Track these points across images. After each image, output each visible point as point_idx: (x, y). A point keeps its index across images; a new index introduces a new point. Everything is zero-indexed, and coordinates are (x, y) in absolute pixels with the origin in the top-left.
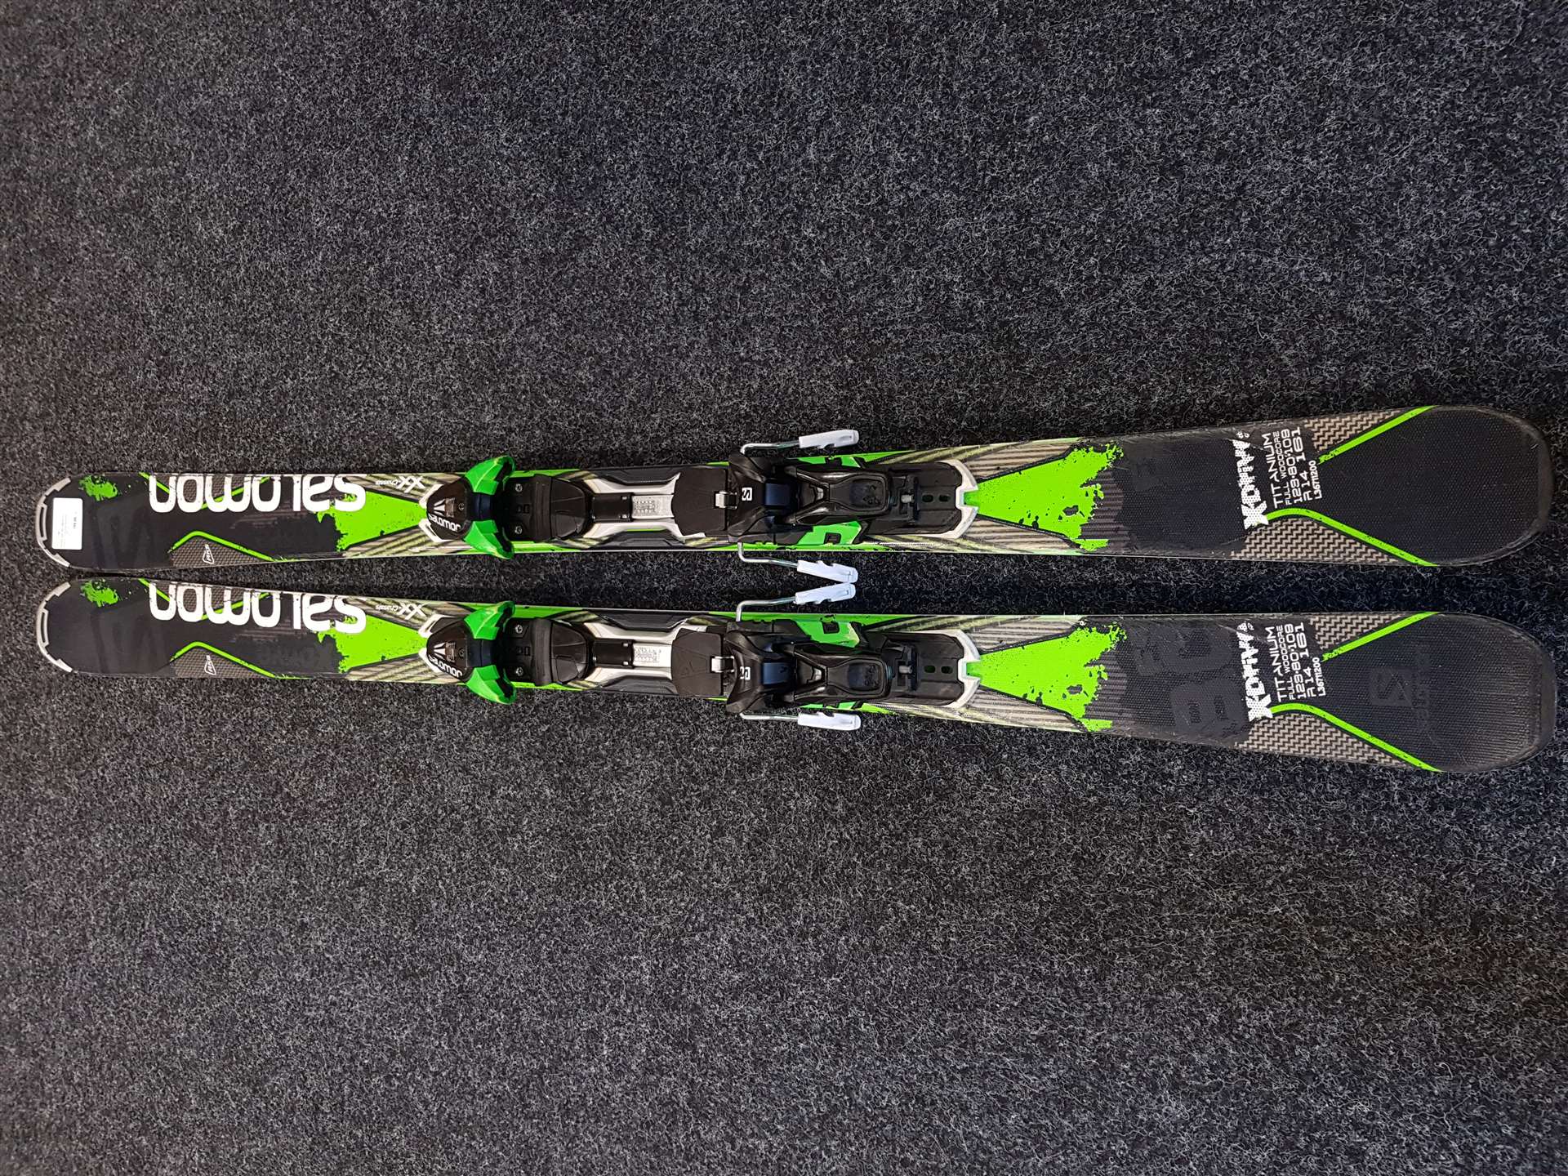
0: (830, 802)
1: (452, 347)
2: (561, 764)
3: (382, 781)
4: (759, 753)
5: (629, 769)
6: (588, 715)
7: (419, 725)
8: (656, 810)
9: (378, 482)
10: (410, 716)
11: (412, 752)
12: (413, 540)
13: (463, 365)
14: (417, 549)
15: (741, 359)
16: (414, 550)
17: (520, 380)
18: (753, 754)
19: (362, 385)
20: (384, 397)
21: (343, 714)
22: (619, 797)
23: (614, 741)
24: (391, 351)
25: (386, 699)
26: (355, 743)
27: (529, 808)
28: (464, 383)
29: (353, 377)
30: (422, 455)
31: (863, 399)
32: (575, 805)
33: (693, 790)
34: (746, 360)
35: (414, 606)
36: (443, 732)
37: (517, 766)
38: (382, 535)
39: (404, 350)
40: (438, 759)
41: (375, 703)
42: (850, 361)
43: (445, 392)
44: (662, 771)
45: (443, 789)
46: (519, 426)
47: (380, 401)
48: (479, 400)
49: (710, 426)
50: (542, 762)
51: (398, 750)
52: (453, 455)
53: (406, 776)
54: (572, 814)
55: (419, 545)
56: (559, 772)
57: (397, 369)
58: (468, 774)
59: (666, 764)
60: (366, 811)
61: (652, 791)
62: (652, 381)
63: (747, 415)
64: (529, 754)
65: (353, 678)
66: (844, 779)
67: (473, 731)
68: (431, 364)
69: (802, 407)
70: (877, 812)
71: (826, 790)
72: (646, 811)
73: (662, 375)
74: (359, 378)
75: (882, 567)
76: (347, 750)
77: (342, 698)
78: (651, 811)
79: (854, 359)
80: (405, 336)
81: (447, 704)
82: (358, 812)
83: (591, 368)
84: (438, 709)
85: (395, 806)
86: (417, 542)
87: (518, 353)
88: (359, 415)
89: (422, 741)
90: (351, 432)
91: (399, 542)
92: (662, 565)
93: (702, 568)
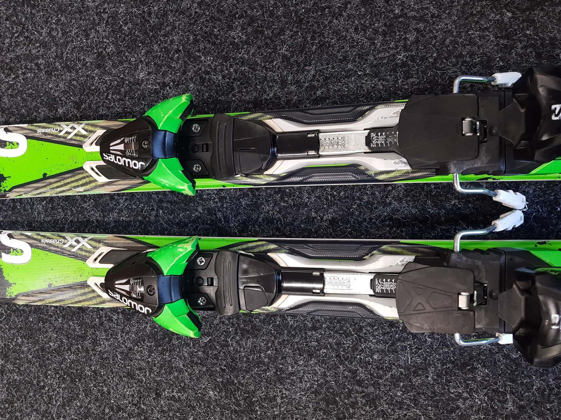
0: (499, 401)
1: (105, 16)
2: (224, 370)
3: (51, 385)
4: (425, 359)
5: (292, 374)
6: (249, 328)
7: (83, 337)
8: (321, 409)
9: (40, 131)
10: (74, 330)
11: (78, 361)
12: (77, 181)
13: (116, 31)
14: (81, 189)
15: (397, 17)
16: (78, 189)
17: (172, 42)
18: (419, 361)
19: (19, 51)
20: (40, 61)
21: (10, 329)
22: (282, 398)
23: (276, 350)
24: (47, 22)
25: (51, 316)
26: (23, 352)
27: (193, 408)
28: (117, 46)
29: (10, 45)
30: (78, 108)
31: (525, 47)
32: (239, 405)
33: (357, 392)
34: (400, 17)
35: (80, 239)
36: (106, 343)
37: (180, 371)
38: (45, 177)
39: (59, 20)
40: (103, 366)
41: (40, 320)
42: (509, 14)
43: (99, 54)
44: (325, 375)
45: (109, 393)
46: (173, 81)
47: (37, 65)
48: (133, 59)
49: (365, 75)
50: (204, 369)
51: (65, 359)
52: (108, 108)
53: (73, 381)
54: (236, 412)
55: (82, 185)
56: (222, 377)
57: (54, 37)
58: (133, 378)
59: (329, 369)
60: (36, 410)
61: (316, 393)
62: (305, 38)
63: (404, 64)
64: (192, 362)
65: (21, 302)
66: (513, 381)
67: (136, 343)
68: (84, 31)
69: (461, 55)
70: (550, 410)
71: (495, 391)
72: (310, 410)
73: (314, 32)
74: (17, 46)
75: (550, 195)
76: (16, 359)
77: (9, 316)
78: (315, 410)
79: (513, 13)
80: (60, 9)
81: (110, 320)
82: (28, 411)
83: (243, 29)
84: (102, 324)
85: (63, 406)
86: (80, 182)
87: (171, 18)
88: (17, 77)
89: (87, 351)
90: (10, 92)
91: (62, 183)
92: (319, 197)
93: (360, 199)
